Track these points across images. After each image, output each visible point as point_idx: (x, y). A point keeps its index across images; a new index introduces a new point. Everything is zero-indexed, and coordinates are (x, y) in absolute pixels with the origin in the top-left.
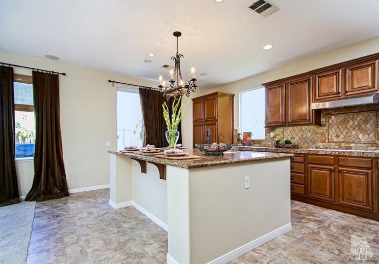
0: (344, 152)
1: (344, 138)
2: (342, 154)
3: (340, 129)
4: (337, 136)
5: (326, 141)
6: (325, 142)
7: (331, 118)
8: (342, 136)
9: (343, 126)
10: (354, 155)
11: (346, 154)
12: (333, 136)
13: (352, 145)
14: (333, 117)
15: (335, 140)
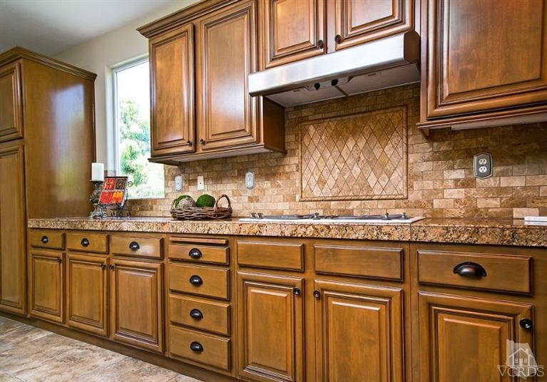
0: (328, 227)
1: (336, 185)
2: (322, 235)
3: (326, 160)
4: (322, 182)
5: (298, 197)
6: (293, 199)
7: (307, 131)
8: (331, 182)
9: (334, 154)
10: (354, 237)
11: (333, 234)
12: (313, 181)
13: (354, 204)
14: (312, 129)
15: (317, 193)
